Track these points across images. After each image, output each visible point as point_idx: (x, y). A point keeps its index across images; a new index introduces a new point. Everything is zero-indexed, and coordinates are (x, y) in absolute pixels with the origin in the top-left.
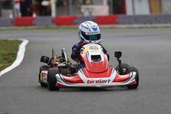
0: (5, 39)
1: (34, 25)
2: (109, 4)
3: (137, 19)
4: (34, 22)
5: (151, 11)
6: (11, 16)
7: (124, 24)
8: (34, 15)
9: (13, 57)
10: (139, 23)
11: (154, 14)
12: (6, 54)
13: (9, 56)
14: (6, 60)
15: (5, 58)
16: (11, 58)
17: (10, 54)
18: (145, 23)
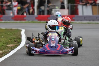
0: (11, 28)
1: (25, 20)
2: (68, 8)
3: (85, 18)
4: (25, 18)
5: (93, 13)
6: (12, 15)
7: (78, 21)
8: (25, 14)
9: (19, 40)
10: (87, 20)
11: (95, 15)
12: (15, 38)
13: (17, 40)
14: (16, 42)
15: (15, 40)
16: (18, 41)
17: (17, 38)
18: (90, 21)
